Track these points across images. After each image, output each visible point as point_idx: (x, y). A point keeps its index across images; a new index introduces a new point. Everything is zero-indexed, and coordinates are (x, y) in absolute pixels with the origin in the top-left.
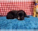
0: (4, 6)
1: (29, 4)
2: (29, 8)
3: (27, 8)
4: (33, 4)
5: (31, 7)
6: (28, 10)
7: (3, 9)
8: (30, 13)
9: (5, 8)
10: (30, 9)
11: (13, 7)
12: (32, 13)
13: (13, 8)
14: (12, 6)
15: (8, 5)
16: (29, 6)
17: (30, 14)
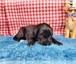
11: (32, 21)
13: (30, 23)
14: (30, 20)
16: (58, 19)
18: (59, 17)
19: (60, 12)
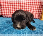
0: (10, 6)
1: (37, 6)
2: (36, 10)
3: (34, 10)
4: (41, 6)
5: (39, 9)
6: (35, 13)
7: (9, 9)
8: (38, 16)
9: (11, 9)
10: (37, 12)
12: (39, 16)
15: (14, 6)
16: (36, 8)
17: (38, 18)
18: (38, 7)
19: (39, 4)
